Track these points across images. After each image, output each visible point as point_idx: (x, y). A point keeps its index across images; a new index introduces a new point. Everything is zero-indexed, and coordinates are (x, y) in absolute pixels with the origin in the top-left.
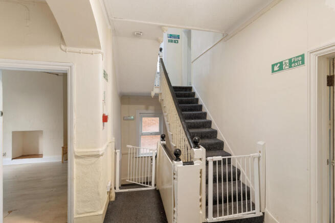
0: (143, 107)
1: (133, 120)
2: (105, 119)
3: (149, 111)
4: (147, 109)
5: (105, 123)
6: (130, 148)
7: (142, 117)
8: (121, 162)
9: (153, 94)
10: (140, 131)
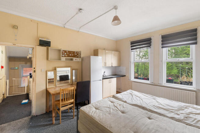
0: (24, 63)
1: (17, 69)
2: (2, 67)
3: (27, 65)
4: (26, 64)
5: (2, 69)
6: (15, 80)
7: (23, 68)
8: (9, 89)
9: (28, 57)
10: (22, 75)
